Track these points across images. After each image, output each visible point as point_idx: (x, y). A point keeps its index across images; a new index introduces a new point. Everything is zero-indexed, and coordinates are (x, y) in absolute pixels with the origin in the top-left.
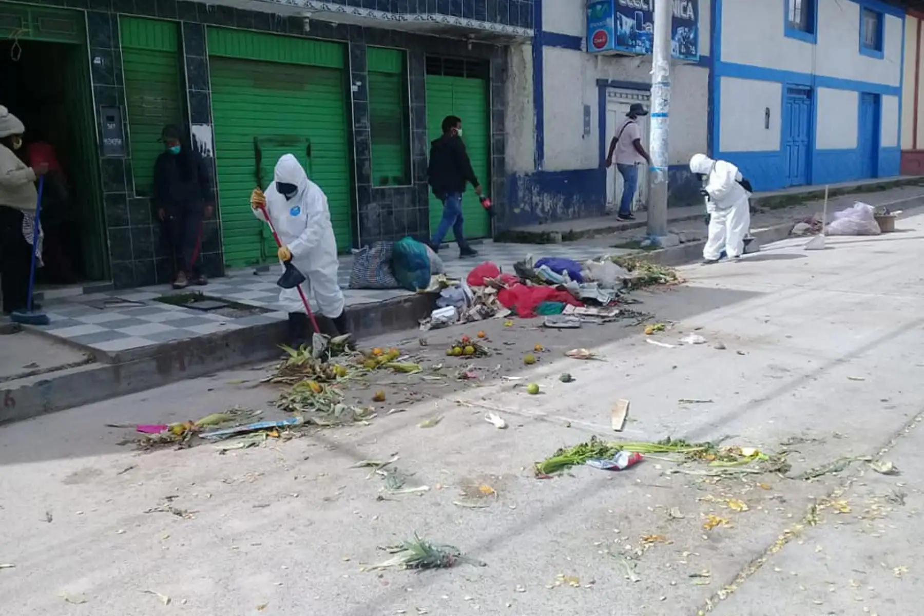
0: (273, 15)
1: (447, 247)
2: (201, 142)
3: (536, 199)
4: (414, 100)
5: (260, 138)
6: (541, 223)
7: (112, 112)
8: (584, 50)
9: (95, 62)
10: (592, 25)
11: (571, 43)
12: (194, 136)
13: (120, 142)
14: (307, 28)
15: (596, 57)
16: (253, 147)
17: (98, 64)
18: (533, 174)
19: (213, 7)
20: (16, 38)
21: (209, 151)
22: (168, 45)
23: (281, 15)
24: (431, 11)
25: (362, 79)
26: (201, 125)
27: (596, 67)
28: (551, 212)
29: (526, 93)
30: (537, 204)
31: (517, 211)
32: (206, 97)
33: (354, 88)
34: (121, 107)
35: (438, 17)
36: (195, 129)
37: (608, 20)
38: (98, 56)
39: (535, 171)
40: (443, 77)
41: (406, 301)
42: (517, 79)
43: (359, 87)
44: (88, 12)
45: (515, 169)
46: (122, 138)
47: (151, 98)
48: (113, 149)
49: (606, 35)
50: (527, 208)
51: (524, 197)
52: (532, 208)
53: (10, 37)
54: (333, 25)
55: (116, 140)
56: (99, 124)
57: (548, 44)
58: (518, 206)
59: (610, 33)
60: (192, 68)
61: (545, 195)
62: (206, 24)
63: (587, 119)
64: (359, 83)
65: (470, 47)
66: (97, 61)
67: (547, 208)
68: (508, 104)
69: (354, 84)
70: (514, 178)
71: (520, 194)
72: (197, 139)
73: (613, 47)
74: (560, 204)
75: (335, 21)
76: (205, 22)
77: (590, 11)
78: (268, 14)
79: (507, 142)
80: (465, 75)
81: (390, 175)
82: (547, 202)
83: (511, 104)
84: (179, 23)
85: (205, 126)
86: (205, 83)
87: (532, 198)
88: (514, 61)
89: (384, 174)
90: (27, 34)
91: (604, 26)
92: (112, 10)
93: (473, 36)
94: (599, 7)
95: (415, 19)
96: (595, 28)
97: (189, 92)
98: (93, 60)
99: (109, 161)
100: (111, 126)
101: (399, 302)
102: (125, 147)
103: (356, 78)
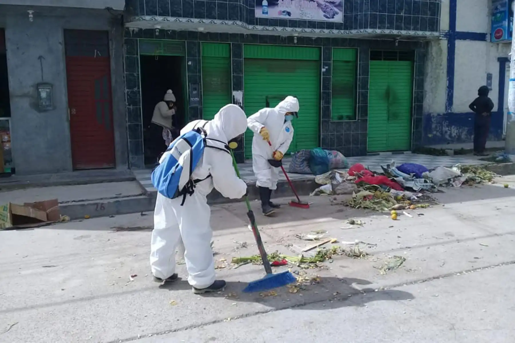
0: (280, 36)
1: (379, 154)
2: (237, 99)
3: (445, 129)
4: (361, 74)
5: (269, 96)
6: (448, 143)
7: (196, 86)
8: (489, 40)
9: (189, 64)
10: (495, 26)
11: (480, 37)
12: (234, 96)
13: (198, 100)
14: (296, 41)
15: (498, 44)
16: (265, 101)
17: (190, 65)
18: (444, 114)
19: (247, 35)
20: (156, 54)
21: (240, 103)
22: (225, 54)
23: (284, 36)
24: (366, 27)
25: (329, 65)
26: (238, 91)
27: (498, 50)
28: (457, 137)
29: (442, 67)
30: (446, 132)
31: (430, 136)
32: (241, 77)
33: (323, 70)
34: (200, 84)
35: (369, 30)
36: (234, 93)
37: (504, 22)
38: (190, 61)
39: (445, 113)
40: (382, 61)
41: (308, 180)
42: (435, 60)
43: (326, 69)
44: (187, 42)
45: (431, 111)
46: (199, 98)
47: (216, 79)
48: (195, 102)
49: (502, 31)
50: (438, 134)
51: (436, 127)
52: (442, 134)
53: (153, 54)
54: (313, 38)
55: (196, 99)
56: (189, 91)
57: (460, 38)
58: (431, 133)
59: (505, 30)
60: (235, 64)
61: (453, 126)
62: (243, 44)
63: (489, 81)
64: (327, 67)
65: (397, 44)
66: (190, 63)
67: (454, 134)
68: (427, 74)
69: (323, 68)
70: (429, 117)
71: (433, 126)
72: (235, 97)
73: (506, 38)
74: (464, 133)
75: (314, 36)
76: (243, 42)
77: (494, 17)
78: (276, 36)
79: (425, 97)
80: (398, 59)
81: (345, 114)
82: (454, 131)
83: (429, 75)
84: (230, 44)
85: (240, 91)
86: (241, 71)
87: (442, 128)
88: (434, 50)
89: (340, 114)
90: (160, 53)
91: (501, 26)
92: (198, 40)
93: (398, 38)
94: (499, 15)
95: (357, 32)
96: (496, 27)
97: (233, 76)
98: (188, 62)
99: (192, 108)
100: (195, 92)
101: (304, 181)
102: (200, 102)
103: (325, 64)
